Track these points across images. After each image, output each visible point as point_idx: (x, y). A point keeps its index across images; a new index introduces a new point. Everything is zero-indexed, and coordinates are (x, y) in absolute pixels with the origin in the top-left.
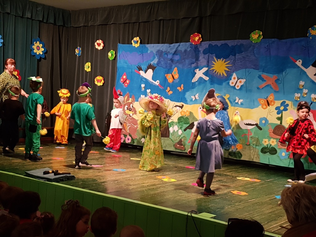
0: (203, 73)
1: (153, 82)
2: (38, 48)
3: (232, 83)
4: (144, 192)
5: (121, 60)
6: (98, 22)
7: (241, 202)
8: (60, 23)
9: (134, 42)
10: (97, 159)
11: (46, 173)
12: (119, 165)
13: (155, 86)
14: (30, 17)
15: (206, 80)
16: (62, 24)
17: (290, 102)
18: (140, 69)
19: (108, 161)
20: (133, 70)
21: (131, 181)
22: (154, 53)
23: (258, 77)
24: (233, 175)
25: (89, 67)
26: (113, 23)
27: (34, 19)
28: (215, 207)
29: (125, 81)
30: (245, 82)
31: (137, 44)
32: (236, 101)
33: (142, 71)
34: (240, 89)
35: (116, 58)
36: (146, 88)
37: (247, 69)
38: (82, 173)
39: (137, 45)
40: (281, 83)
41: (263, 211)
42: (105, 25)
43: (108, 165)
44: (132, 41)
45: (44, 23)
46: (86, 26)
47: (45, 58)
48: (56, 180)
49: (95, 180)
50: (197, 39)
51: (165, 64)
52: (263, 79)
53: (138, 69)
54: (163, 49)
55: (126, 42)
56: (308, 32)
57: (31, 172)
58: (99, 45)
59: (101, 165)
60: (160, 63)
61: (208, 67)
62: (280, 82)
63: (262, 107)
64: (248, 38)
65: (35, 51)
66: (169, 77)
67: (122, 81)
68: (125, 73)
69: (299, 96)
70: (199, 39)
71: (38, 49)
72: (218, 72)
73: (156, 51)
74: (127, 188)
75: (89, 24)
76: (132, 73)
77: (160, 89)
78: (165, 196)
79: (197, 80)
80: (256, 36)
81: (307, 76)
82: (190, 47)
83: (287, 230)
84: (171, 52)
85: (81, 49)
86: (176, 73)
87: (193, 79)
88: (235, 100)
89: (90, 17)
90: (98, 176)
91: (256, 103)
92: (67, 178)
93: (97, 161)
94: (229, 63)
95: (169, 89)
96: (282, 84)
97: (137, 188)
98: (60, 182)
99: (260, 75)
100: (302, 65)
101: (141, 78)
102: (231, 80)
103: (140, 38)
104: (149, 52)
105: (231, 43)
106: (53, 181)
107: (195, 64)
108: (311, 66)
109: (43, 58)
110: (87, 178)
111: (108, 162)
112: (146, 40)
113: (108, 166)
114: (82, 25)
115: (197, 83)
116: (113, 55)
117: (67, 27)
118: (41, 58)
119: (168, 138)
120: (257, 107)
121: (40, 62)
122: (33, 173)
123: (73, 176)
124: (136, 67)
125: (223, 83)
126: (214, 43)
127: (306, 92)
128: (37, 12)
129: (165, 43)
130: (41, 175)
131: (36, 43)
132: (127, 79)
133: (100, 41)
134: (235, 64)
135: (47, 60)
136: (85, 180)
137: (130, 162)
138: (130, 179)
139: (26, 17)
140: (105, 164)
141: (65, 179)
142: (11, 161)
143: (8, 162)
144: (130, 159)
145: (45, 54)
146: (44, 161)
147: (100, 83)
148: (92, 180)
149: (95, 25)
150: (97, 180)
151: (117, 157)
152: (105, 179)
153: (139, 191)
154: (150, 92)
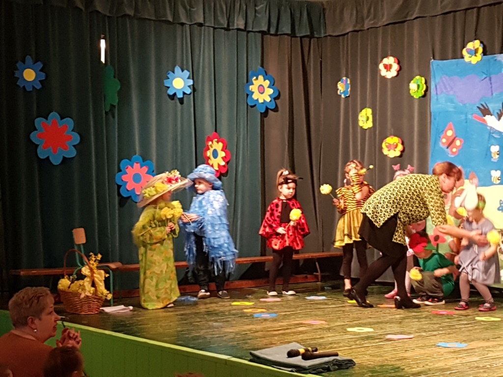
2: (261, 90)
5: (439, 97)
6: (384, 19)
8: (304, 31)
9: (469, 51)
10: (399, 322)
11: (292, 354)
12: (449, 334)
14: (242, 27)
16: (309, 33)
18: (485, 111)
19: (425, 324)
20: (470, 116)
25: (368, 119)
26: (417, 15)
27: (250, 29)
31: (476, 56)
33: (491, 115)
35: (428, 93)
39: (475, 60)
42: (399, 23)
43: (424, 334)
44: (464, 50)
45: (272, 35)
46: (357, 31)
47: (276, 110)
48: (315, 370)
53: (479, 112)
55: (450, 56)
57: (262, 353)
58: (388, 67)
59: (410, 333)
65: (255, 97)
68: (450, 123)
75: (365, 25)
76: (466, 122)
85: (349, 82)
89: (365, 11)
90: (405, 359)
92: (337, 365)
93: (400, 325)
101: (490, 133)
103: (481, 42)
106: (308, 371)
109: (271, 110)
110: (380, 364)
111: (424, 327)
112: (497, 46)
113: (424, 337)
114: (351, 29)
116: (420, 88)
117: (317, 38)
118: (267, 109)
121: (265, 119)
122: (266, 355)
123: (351, 361)
124: (475, 108)
128: (257, 14)
130: (283, 358)
131: (257, 79)
132: (455, 137)
133: (390, 60)
135: (279, 112)
136: (377, 368)
137: (476, 326)
138: (478, 365)
139: (235, 27)
140: (417, 332)
141: (334, 367)
142: (221, 331)
143: (214, 331)
144: (476, 320)
145: (276, 101)
146: (285, 328)
147: (395, 151)
148: (391, 370)
149: (378, 26)
150: (404, 369)
151: (443, 315)
152: (421, 366)
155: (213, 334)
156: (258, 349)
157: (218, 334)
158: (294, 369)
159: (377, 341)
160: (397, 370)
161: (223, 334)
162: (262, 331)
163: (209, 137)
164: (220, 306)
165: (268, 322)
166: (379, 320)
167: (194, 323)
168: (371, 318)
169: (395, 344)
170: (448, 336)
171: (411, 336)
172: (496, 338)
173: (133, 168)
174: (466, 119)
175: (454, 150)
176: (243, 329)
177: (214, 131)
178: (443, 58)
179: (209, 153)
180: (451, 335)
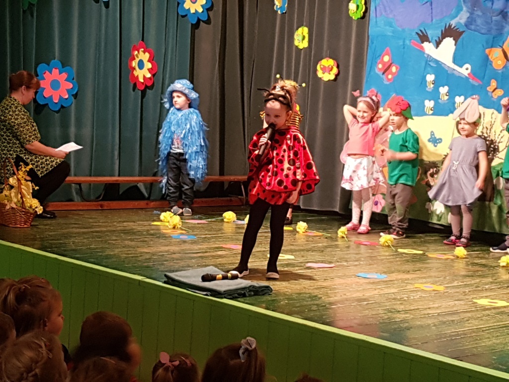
1: (456, 67)
4: (430, 328)
5: (378, 19)
10: (321, 250)
12: (370, 265)
13: (460, 78)
18: (424, 38)
19: (347, 254)
20: (407, 42)
21: (398, 302)
25: (304, 38)
29: (387, 69)
33: (430, 42)
35: (367, 14)
36: (437, 84)
43: (345, 264)
47: (208, 22)
48: (230, 295)
51: (487, 23)
53: (418, 39)
57: (177, 276)
59: (330, 263)
60: (473, 23)
65: (186, 6)
66: (496, 55)
67: (380, 69)
68: (388, 48)
71: (194, 1)
76: (404, 48)
77: (473, 86)
78: (480, 339)
90: (323, 288)
92: (253, 291)
93: (321, 254)
97: (413, 318)
98: (239, 299)
101: (427, 61)
106: (224, 296)
109: (203, 21)
110: (298, 292)
111: (346, 256)
113: (344, 266)
116: (359, 9)
118: (199, 20)
121: (196, 31)
122: (182, 277)
123: (268, 287)
124: (414, 34)
130: (199, 282)
132: (391, 64)
135: (211, 25)
136: (294, 296)
137: (397, 258)
138: (396, 297)
140: (338, 262)
141: (250, 293)
142: (136, 251)
143: (129, 250)
144: (398, 252)
145: (209, 12)
146: (204, 251)
147: (330, 74)
148: (308, 298)
150: (321, 298)
151: (365, 245)
152: (339, 295)
153: (420, 325)
154: (449, 93)
155: (129, 254)
156: (173, 271)
157: (134, 254)
158: (209, 293)
159: (297, 268)
160: (314, 298)
161: (139, 253)
162: (180, 253)
163: (134, 46)
164: (138, 225)
165: (187, 244)
166: (302, 248)
167: (110, 242)
168: (293, 245)
169: (315, 272)
170: (368, 267)
171: (332, 265)
172: (416, 271)
173: (51, 74)
174: (404, 44)
175: (390, 77)
176: (160, 250)
177: (141, 39)
179: (134, 64)
180: (372, 266)
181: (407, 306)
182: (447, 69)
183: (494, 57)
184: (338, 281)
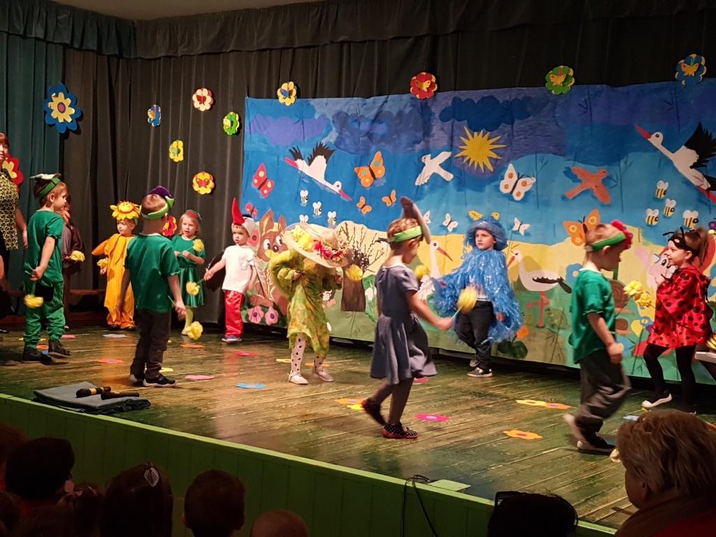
0: (440, 165)
1: (328, 184)
2: (62, 108)
3: (506, 187)
4: (307, 434)
5: (252, 136)
6: (199, 48)
7: (525, 455)
8: (113, 50)
9: (283, 92)
10: (201, 362)
11: (82, 393)
12: (249, 375)
13: (332, 194)
14: (42, 37)
15: (447, 180)
16: (117, 53)
17: (636, 229)
18: (297, 155)
19: (227, 365)
20: (281, 159)
21: (277, 411)
22: (328, 119)
23: (564, 172)
24: (509, 394)
25: (179, 151)
26: (233, 48)
27: (51, 40)
28: (468, 466)
29: (262, 185)
30: (536, 185)
31: (290, 97)
32: (515, 228)
33: (302, 160)
34: (524, 200)
35: (242, 131)
36: (310, 199)
37: (538, 155)
38: (165, 393)
39: (289, 101)
40: (615, 186)
41: (575, 475)
42: (214, 54)
43: (225, 375)
44: (279, 90)
45: (75, 49)
46: (170, 57)
47: (78, 132)
48: (106, 411)
49: (195, 409)
50: (426, 85)
52: (576, 176)
54: (348, 109)
55: (265, 95)
56: (677, 69)
57: (48, 393)
58: (202, 100)
59: (210, 374)
61: (450, 150)
62: (613, 183)
63: (573, 241)
64: (543, 83)
65: (54, 115)
66: (364, 173)
67: (255, 184)
68: (262, 164)
69: (656, 215)
70: (432, 85)
71: (62, 110)
72: (474, 162)
73: (333, 113)
74: (268, 427)
75: (179, 52)
76: (278, 164)
77: (344, 202)
78: (354, 443)
79: (426, 181)
80: (559, 79)
81: (675, 169)
82: (412, 105)
83: (629, 516)
84: (367, 116)
85: (160, 111)
86: (378, 164)
87: (416, 178)
88: (512, 227)
89: (179, 36)
90: (203, 399)
91: (559, 232)
92: (131, 405)
93: (201, 366)
94: (498, 141)
95: (363, 200)
96: (617, 189)
97: (291, 426)
98: (115, 415)
99: (569, 169)
100: (663, 144)
101: (300, 178)
102: (503, 178)
103: (295, 84)
104: (317, 116)
105: (503, 95)
106: (98, 412)
107: (422, 143)
108: (683, 147)
109: (73, 131)
110: (176, 404)
111: (226, 367)
112: (311, 90)
113: (223, 378)
114: (163, 54)
115: (426, 187)
116: (234, 125)
117: (127, 59)
118: (68, 130)
119: (363, 313)
120: (562, 240)
121: (65, 141)
122: (53, 394)
123: (146, 401)
124: (287, 151)
125: (484, 186)
126: (464, 95)
127: (671, 207)
128: (58, 24)
129: (353, 97)
130: (72, 398)
131: (57, 96)
132: (266, 179)
133: (204, 92)
134: (511, 144)
135: (81, 136)
136: (173, 409)
137: (276, 367)
138: (274, 406)
139: (33, 36)
140: (218, 373)
141: (127, 407)
142: (2, 368)
144: (277, 362)
145: (79, 122)
146: (78, 366)
147: (206, 187)
148: (187, 410)
149: (192, 54)
150: (201, 409)
151: (246, 356)
152: (218, 406)
153: (298, 432)
154: (321, 209)
156: (44, 388)
158: (82, 409)
160: (192, 410)
161: (5, 372)
162: (50, 369)
166: (181, 360)
168: (171, 358)
169: (194, 384)
170: (247, 377)
171: (211, 377)
174: (278, 161)
175: (266, 192)
178: (258, 96)
180: (251, 377)
181: (285, 414)
182: (319, 185)
183: (362, 176)
184: (217, 392)
